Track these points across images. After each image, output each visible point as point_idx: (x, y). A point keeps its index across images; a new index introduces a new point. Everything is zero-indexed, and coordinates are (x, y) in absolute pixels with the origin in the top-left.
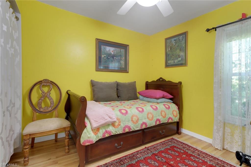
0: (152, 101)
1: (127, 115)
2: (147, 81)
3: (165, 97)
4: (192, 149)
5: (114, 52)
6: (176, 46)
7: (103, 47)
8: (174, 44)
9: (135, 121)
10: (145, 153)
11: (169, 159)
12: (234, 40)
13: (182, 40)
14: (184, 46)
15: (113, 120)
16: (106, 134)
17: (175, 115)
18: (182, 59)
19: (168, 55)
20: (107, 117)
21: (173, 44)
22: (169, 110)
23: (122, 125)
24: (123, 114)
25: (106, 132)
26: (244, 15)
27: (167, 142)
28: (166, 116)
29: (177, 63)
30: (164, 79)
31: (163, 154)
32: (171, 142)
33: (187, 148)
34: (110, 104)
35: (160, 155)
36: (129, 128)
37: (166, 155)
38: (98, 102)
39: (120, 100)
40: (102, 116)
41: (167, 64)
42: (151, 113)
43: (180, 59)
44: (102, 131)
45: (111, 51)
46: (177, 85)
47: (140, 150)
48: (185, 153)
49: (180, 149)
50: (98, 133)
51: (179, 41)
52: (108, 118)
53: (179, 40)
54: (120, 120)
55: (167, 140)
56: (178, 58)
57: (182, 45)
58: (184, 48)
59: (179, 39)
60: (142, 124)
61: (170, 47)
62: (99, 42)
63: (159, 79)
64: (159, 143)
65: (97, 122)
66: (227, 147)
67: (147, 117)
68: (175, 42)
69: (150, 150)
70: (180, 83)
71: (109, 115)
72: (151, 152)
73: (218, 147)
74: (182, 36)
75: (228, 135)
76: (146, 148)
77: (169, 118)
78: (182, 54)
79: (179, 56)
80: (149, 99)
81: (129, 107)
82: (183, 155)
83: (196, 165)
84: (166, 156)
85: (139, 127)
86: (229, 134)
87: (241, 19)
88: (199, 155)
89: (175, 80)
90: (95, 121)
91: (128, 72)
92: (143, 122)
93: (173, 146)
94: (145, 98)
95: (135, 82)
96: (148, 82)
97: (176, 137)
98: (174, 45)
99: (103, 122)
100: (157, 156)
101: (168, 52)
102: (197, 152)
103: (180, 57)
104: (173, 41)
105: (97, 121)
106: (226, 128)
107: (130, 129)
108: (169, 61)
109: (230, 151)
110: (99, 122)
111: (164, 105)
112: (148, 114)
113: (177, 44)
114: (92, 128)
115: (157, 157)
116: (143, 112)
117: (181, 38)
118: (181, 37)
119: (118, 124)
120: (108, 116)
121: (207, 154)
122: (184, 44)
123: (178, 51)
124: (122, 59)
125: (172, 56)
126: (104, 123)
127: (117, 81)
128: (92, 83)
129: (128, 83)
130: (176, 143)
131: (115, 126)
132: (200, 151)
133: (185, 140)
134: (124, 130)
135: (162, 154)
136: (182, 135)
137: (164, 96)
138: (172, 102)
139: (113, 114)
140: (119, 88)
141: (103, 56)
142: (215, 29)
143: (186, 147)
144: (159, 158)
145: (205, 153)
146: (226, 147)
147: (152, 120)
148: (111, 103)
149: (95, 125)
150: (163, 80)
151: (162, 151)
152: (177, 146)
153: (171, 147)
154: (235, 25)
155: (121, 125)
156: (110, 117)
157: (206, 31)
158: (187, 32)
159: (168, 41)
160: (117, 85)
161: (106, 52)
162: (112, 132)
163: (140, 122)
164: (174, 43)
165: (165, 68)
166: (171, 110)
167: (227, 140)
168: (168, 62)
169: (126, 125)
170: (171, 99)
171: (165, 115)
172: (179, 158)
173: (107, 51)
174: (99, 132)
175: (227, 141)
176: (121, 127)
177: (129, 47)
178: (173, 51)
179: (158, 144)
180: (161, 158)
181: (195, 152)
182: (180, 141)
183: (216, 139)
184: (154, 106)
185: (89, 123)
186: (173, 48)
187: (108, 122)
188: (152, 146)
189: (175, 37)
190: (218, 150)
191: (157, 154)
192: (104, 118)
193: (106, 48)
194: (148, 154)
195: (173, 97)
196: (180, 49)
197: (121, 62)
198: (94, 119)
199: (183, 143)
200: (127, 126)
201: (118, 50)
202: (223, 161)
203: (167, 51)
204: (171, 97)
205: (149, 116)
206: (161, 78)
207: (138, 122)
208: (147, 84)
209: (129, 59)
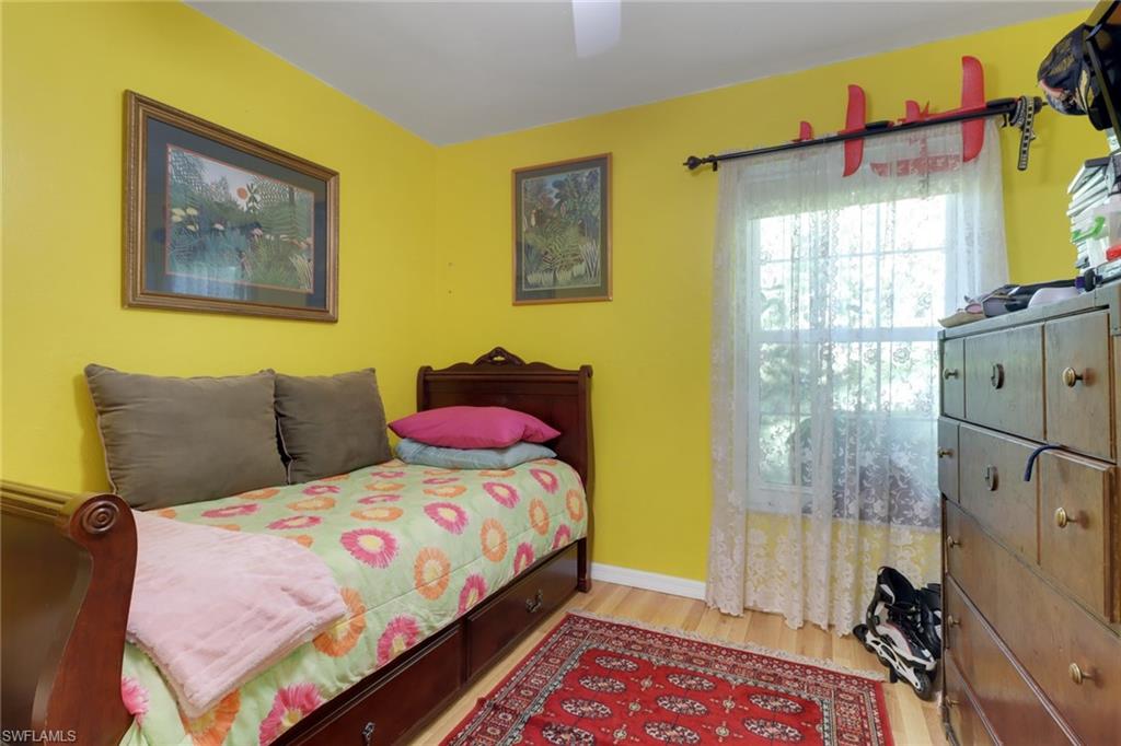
0: (476, 462)
1: (394, 563)
2: (426, 364)
3: (530, 440)
4: (658, 644)
5: (253, 199)
6: (563, 209)
7: (175, 157)
8: (556, 201)
9: (435, 583)
10: (489, 735)
11: (601, 720)
12: (777, 212)
13: (591, 187)
14: (597, 212)
15: (326, 615)
16: (287, 712)
17: (576, 511)
18: (588, 270)
19: (529, 247)
20: (288, 608)
21: (550, 201)
22: (557, 492)
23: (375, 626)
24: (368, 557)
25: (285, 699)
26: (806, 127)
27: (558, 642)
28: (547, 524)
29: (569, 284)
30: (513, 356)
31: (568, 707)
32: (570, 634)
33: (640, 642)
34: (249, 509)
35: (557, 715)
36: (409, 627)
37: (583, 705)
38: (156, 512)
39: (299, 475)
40: (249, 608)
41: (524, 289)
42: (495, 525)
43: (579, 269)
44: (255, 705)
45: (234, 195)
46: (576, 382)
47: (460, 727)
48: (645, 669)
49: (620, 657)
50: (228, 729)
51: (578, 192)
52: (295, 607)
53: (578, 185)
54: (360, 601)
55: (554, 631)
56: (572, 265)
57: (587, 208)
58: (599, 225)
59: (574, 179)
60: (464, 589)
61: (538, 211)
62: (148, 117)
63: (490, 356)
64: (528, 658)
65: (223, 660)
66: (755, 602)
67: (481, 547)
68: (556, 191)
69: (506, 710)
70: (587, 371)
71: (297, 587)
72: (515, 714)
73: (731, 607)
74: (589, 171)
75: (758, 556)
76: (481, 702)
77: (557, 529)
78: (589, 248)
79: (576, 255)
80: (457, 455)
81: (386, 514)
82: (641, 680)
83: (703, 708)
84: (583, 713)
85: (453, 611)
86: (762, 552)
87: (799, 140)
88: (690, 660)
89: (565, 359)
90: (201, 652)
91: (333, 321)
92: (468, 580)
93: (589, 651)
94: (432, 452)
95: (373, 371)
96: (429, 368)
97: (577, 606)
98: (553, 206)
99: (263, 644)
100: (549, 724)
101: (527, 232)
102: (675, 647)
103: (581, 261)
104: (550, 186)
105: (217, 655)
106: (752, 531)
107: (415, 633)
108: (534, 275)
109: (765, 610)
110: (234, 652)
111: (535, 473)
112: (484, 531)
113: (568, 204)
114: (189, 713)
115: (549, 735)
116: (463, 524)
117: (584, 179)
118: (587, 174)
119: (348, 627)
120: (294, 596)
121: (710, 647)
122: (599, 208)
123: (572, 232)
124: (299, 248)
125: (546, 253)
126: (275, 647)
127: (271, 371)
128: (93, 390)
129: (336, 378)
130: (591, 632)
131: (336, 641)
132: (684, 640)
133: (617, 608)
134: (383, 653)
135: (565, 707)
136: (595, 589)
137: (528, 433)
138: (555, 455)
139: (318, 578)
140: (291, 409)
141: (178, 215)
142: (714, 161)
143: (634, 642)
144: (563, 736)
145: (704, 644)
146: (753, 598)
147: (504, 553)
148: (250, 502)
149: (207, 685)
150: (512, 360)
151: (556, 691)
152: (602, 647)
153: (582, 660)
154: (780, 159)
155: (369, 625)
156: (304, 602)
157: (685, 164)
158: (610, 154)
159: (528, 183)
160: (275, 396)
161: (197, 190)
162: (323, 686)
163: (457, 582)
164: (556, 197)
165: (514, 305)
166: (562, 490)
167: (756, 573)
168: (526, 279)
169: (392, 618)
170: (549, 444)
171: (546, 519)
172: (634, 701)
173: (206, 188)
174: (232, 721)
175: (757, 576)
176: (368, 642)
177: (337, 184)
178: (548, 229)
179: (523, 662)
180: (571, 731)
181: (674, 653)
182: (602, 619)
183: (724, 580)
184: (501, 488)
185: (159, 681)
186: (551, 218)
187: (296, 633)
188: (503, 684)
189: (559, 172)
190: (732, 619)
191: (544, 714)
192: (270, 618)
193: (202, 167)
194: (503, 732)
195: (558, 433)
196: (582, 226)
197: (293, 260)
198: (201, 644)
199: (617, 626)
200: (398, 621)
201: (276, 189)
202: (764, 657)
203: (524, 229)
204: (551, 433)
205: (488, 542)
206: (499, 351)
207: (446, 584)
208: (428, 378)
209: (337, 246)
